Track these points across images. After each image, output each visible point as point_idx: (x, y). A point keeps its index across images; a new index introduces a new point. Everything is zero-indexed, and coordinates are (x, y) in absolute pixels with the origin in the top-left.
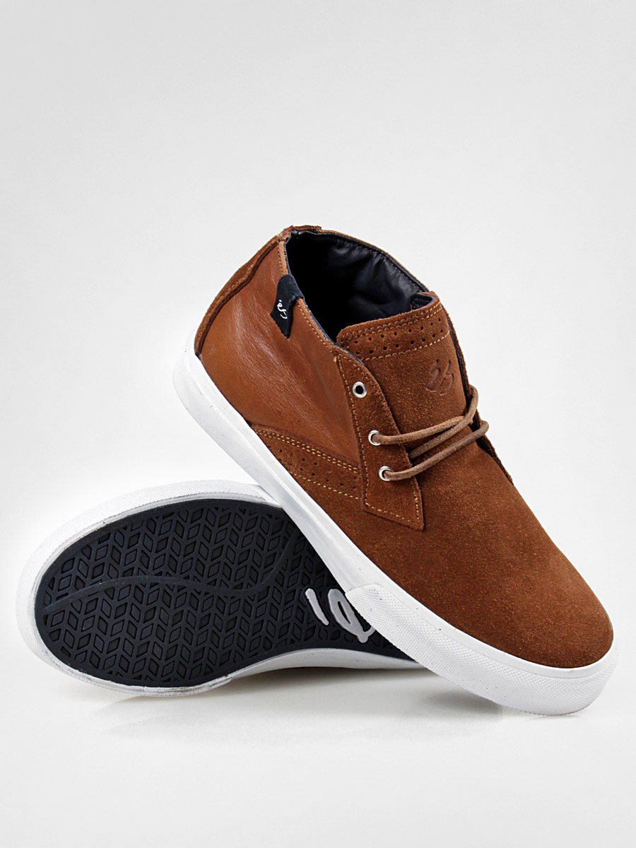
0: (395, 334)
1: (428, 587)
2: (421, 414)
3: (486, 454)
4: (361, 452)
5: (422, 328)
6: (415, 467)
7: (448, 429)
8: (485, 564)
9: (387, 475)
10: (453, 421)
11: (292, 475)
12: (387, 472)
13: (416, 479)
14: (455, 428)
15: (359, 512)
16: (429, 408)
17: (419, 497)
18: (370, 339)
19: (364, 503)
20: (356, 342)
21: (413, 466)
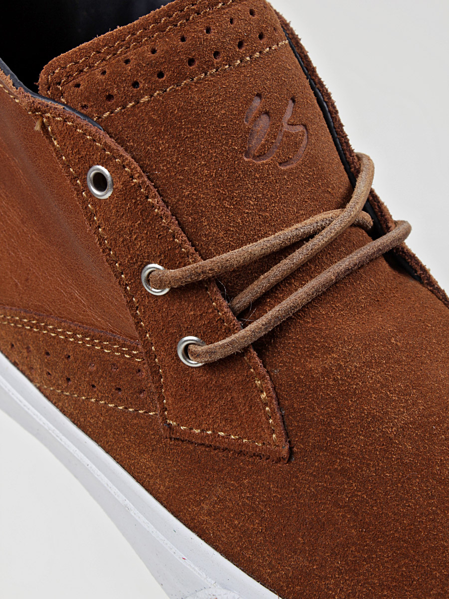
0: (154, 51)
1: (321, 578)
2: (241, 213)
3: (412, 283)
4: (135, 316)
5: (208, 31)
6: (248, 328)
7: (310, 236)
8: (434, 513)
9: (193, 354)
10: (320, 217)
11: (39, 389)
12: (191, 347)
13: (255, 354)
14: (324, 232)
15: (158, 442)
16: (257, 199)
17: (268, 391)
18: (104, 73)
19: (165, 419)
20: (78, 86)
21: (244, 327)
